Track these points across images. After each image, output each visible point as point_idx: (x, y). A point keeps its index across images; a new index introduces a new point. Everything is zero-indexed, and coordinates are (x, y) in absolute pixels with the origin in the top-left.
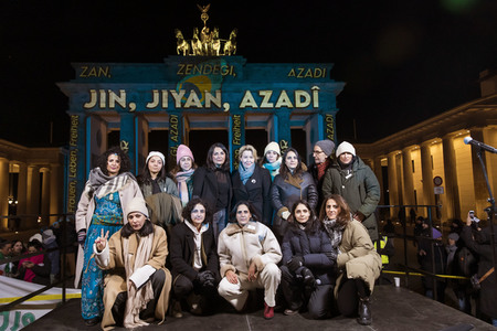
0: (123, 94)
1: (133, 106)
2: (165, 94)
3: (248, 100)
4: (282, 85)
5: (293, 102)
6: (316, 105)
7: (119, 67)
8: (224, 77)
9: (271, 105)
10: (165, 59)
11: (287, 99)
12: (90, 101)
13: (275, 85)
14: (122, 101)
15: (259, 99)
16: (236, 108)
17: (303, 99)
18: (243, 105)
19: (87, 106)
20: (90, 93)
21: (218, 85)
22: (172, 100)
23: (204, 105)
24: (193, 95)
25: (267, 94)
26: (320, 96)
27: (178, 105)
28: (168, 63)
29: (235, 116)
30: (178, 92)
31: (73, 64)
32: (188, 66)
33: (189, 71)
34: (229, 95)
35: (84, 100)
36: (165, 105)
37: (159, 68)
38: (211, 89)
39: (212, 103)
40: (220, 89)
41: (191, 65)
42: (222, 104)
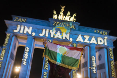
0: (31, 29)
1: (34, 34)
2: (47, 31)
3: (80, 39)
4: (94, 34)
6: (106, 44)
7: (30, 20)
8: (71, 29)
9: (88, 42)
10: (49, 19)
11: (95, 40)
12: (16, 29)
13: (91, 34)
14: (30, 32)
15: (84, 39)
16: (75, 41)
17: (101, 41)
18: (77, 40)
19: (15, 31)
20: (17, 26)
22: (50, 34)
23: (62, 38)
24: (58, 33)
25: (87, 37)
26: (107, 41)
27: (52, 36)
28: (50, 21)
29: (74, 44)
30: (53, 31)
31: (12, 16)
32: (57, 23)
33: (57, 25)
34: (73, 36)
35: (14, 29)
36: (47, 35)
37: (46, 22)
38: (66, 32)
39: (65, 37)
40: (70, 32)
41: (59, 23)
42: (70, 38)
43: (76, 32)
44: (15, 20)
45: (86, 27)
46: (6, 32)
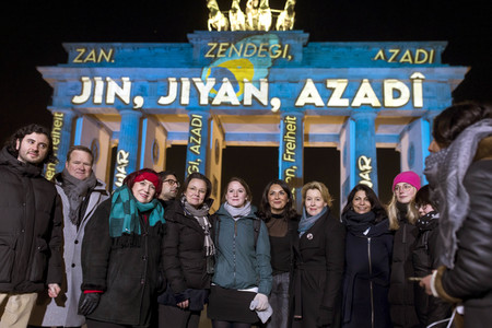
0: (127, 84)
1: (139, 101)
2: (186, 84)
3: (310, 94)
4: (364, 71)
5: (381, 97)
6: (419, 102)
7: (127, 49)
8: (274, 60)
9: (345, 102)
10: (189, 36)
11: (371, 93)
12: (80, 94)
13: (353, 71)
14: (125, 95)
15: (327, 93)
16: (290, 107)
17: (397, 93)
18: (300, 102)
19: (77, 100)
20: (82, 82)
21: (264, 72)
22: (195, 93)
23: (242, 102)
24: (227, 86)
25: (339, 86)
26: (425, 89)
27: (204, 101)
28: (193, 42)
29: (288, 118)
30: (205, 82)
31: (66, 45)
32: (222, 45)
33: (222, 53)
34: (281, 87)
35: (73, 92)
36: (185, 100)
37: (182, 49)
38: (254, 77)
39: (253, 97)
40: (267, 77)
41: (226, 44)
42: (269, 100)
43: (290, 72)
44: (76, 61)
45: (341, 43)
46: (49, 108)
